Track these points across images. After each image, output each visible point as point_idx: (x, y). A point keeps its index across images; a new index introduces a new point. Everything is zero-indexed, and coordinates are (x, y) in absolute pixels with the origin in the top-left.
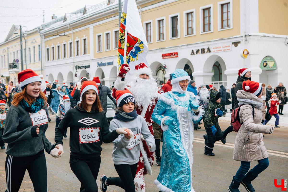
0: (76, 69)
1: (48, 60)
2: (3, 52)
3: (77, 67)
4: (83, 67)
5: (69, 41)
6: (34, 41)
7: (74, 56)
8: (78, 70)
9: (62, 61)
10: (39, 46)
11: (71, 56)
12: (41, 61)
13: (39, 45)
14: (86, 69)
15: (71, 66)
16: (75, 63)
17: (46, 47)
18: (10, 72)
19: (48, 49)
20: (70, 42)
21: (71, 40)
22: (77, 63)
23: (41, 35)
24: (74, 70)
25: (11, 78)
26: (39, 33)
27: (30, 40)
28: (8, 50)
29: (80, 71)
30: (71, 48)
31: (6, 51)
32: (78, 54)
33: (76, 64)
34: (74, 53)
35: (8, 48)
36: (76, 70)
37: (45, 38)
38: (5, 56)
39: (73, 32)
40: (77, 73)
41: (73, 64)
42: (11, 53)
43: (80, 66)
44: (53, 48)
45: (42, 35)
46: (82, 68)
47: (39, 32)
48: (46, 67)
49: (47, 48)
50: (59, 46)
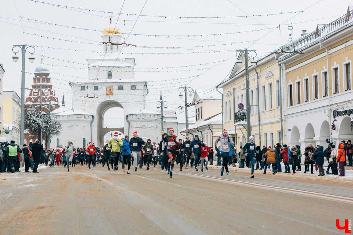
0: (334, 117)
1: (291, 104)
2: (228, 96)
3: (337, 114)
4: (346, 112)
5: (323, 69)
6: (271, 74)
7: (331, 95)
8: (337, 118)
9: (313, 104)
10: (278, 81)
11: (326, 95)
12: (280, 107)
13: (277, 79)
14: (349, 115)
15: (325, 112)
16: (332, 106)
17: (288, 82)
18: (237, 128)
19: (291, 86)
20: (325, 71)
21: (326, 68)
22: (336, 106)
23: (280, 63)
24: (330, 118)
25: (238, 136)
26: (277, 61)
27: (264, 73)
28: (234, 92)
29: (340, 119)
30: (326, 81)
31: (231, 94)
32: (337, 92)
33: (334, 108)
34: (331, 89)
35: (234, 89)
36: (334, 119)
37: (286, 69)
38: (230, 101)
39: (328, 54)
40: (335, 123)
41: (329, 107)
42: (238, 97)
43: (341, 110)
44: (299, 83)
45: (282, 63)
46: (343, 115)
47: (277, 59)
48: (288, 116)
49: (290, 84)
50: (307, 80)
